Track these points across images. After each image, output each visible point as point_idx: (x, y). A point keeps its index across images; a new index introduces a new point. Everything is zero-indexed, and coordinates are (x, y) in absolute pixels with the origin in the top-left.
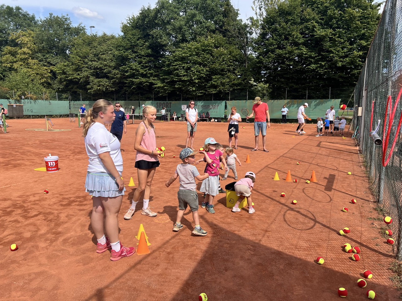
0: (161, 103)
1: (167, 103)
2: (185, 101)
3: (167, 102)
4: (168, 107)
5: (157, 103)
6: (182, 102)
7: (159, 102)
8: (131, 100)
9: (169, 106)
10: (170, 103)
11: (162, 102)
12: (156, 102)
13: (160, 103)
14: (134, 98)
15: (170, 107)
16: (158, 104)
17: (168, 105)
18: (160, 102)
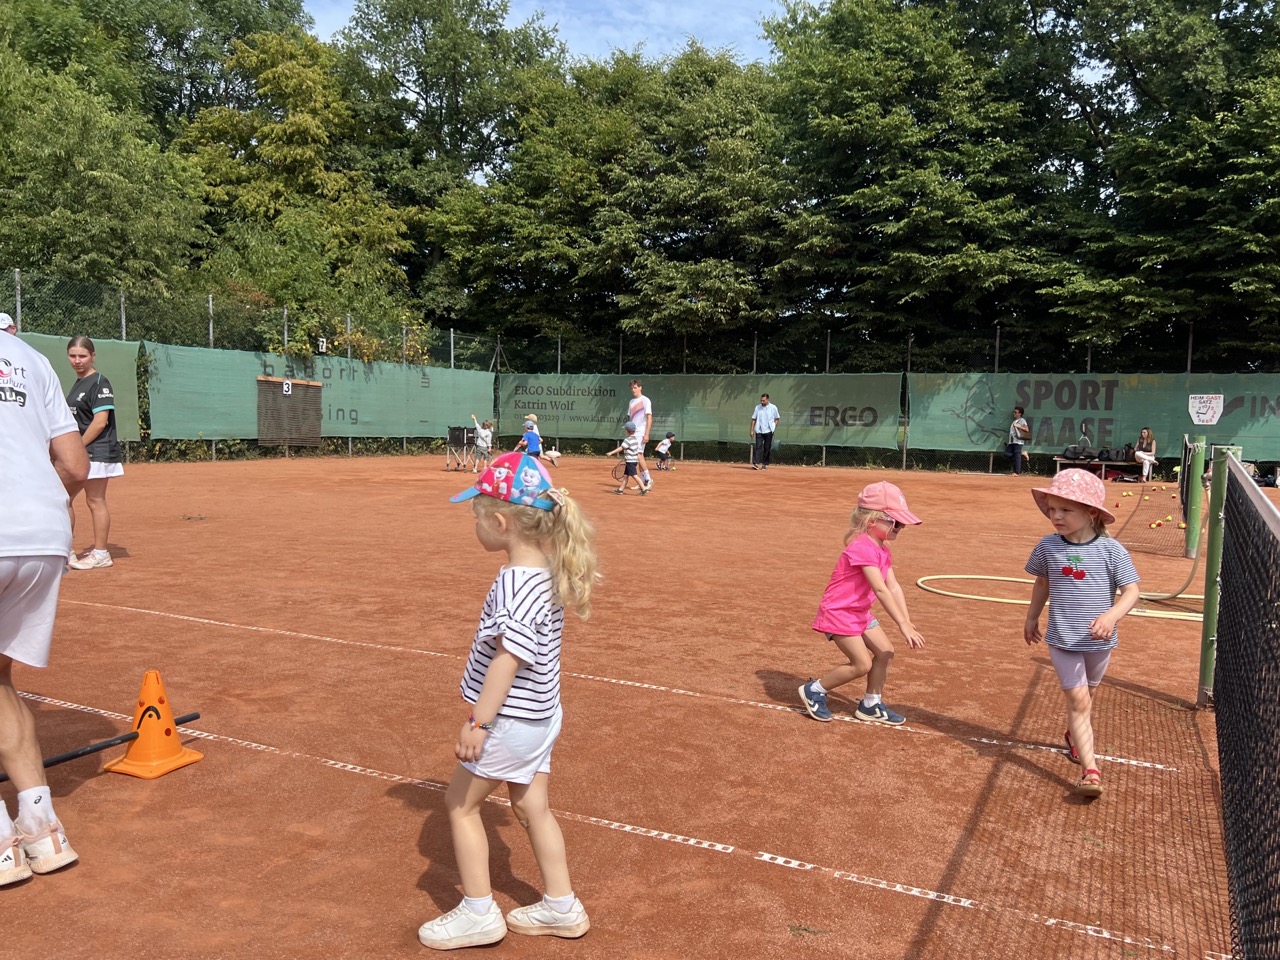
0: (1046, 384)
1: (1085, 384)
2: (1214, 376)
3: (1089, 376)
4: (1095, 407)
5: (1023, 384)
6: (1188, 377)
7: (1033, 377)
8: (857, 369)
9: (1101, 398)
10: (1111, 386)
11: (1055, 379)
12: (1017, 377)
13: (1039, 384)
14: (877, 357)
15: (1108, 407)
16: (1030, 391)
17: (1096, 391)
18: (1044, 377)
